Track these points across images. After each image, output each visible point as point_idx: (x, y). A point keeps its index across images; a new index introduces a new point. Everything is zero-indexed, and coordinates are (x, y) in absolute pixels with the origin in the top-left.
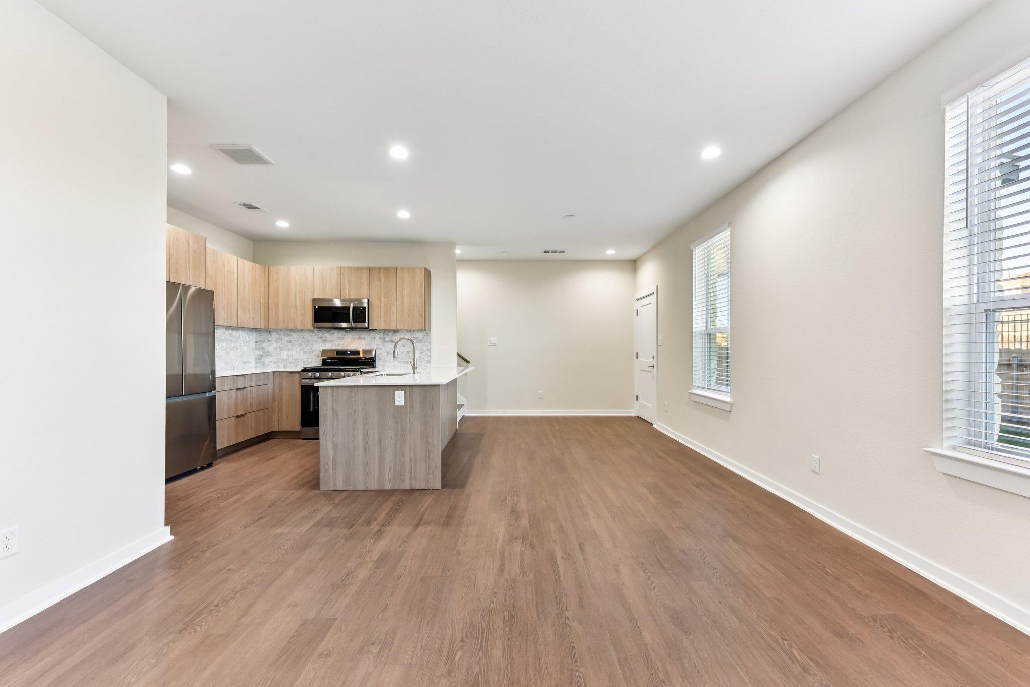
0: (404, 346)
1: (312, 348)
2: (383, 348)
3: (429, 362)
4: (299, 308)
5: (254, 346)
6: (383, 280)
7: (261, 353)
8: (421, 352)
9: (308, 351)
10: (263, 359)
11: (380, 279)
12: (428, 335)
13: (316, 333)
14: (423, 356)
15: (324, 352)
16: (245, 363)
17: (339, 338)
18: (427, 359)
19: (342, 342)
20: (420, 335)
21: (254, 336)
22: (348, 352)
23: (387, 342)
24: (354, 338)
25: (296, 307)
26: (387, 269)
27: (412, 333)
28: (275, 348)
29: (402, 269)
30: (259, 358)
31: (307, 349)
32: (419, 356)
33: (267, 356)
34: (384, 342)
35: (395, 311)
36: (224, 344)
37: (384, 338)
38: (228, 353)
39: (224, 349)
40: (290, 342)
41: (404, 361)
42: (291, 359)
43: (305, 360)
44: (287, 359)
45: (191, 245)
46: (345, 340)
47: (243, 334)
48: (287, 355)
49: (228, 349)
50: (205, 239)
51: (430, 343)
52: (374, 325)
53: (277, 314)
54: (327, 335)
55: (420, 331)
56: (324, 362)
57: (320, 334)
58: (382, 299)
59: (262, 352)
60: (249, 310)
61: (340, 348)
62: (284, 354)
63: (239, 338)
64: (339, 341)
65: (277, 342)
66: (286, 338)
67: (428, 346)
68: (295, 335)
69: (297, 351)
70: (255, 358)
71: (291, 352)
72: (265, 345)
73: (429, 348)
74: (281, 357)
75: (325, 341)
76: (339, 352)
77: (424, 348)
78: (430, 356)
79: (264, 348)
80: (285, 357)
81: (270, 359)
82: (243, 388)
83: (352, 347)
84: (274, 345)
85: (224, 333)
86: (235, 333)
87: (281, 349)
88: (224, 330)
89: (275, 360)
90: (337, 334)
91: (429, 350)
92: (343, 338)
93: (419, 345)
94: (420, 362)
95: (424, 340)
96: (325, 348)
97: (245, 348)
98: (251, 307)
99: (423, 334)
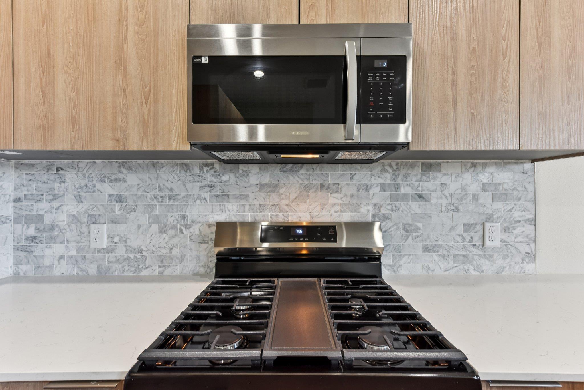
1: (184, 217)
2: (394, 215)
3: (532, 257)
4: (133, 67)
7: (31, 231)
8: (506, 230)
9: (174, 227)
10: (37, 250)
13: (197, 171)
14: (511, 239)
15: (220, 230)
17: (262, 187)
18: (524, 248)
20: (501, 176)
22: (300, 231)
23: (405, 198)
24: (307, 188)
32: (502, 241)
33: (52, 240)
34: (395, 198)
37: (397, 187)
40: (120, 199)
41: (455, 256)
42: (121, 250)
43: (164, 251)
44: (109, 250)
46: (281, 191)
48: (110, 237)
51: (533, 201)
54: (228, 177)
59: (37, 229)
64: (263, 194)
65: (80, 200)
66: (107, 188)
67: (527, 210)
69: (139, 227)
70: (16, 249)
71: (120, 229)
72: (43, 206)
73: (531, 216)
74: (93, 245)
75: (224, 196)
77: (517, 215)
78: (534, 240)
79: (40, 218)
80: (104, 244)
81: (59, 249)
84: (70, 207)
87: (93, 219)
89: (74, 253)
91: (533, 221)
92: (274, 188)
93: (498, 205)
94: (505, 257)
95: (515, 193)
96: (222, 218)
99: (510, 174)
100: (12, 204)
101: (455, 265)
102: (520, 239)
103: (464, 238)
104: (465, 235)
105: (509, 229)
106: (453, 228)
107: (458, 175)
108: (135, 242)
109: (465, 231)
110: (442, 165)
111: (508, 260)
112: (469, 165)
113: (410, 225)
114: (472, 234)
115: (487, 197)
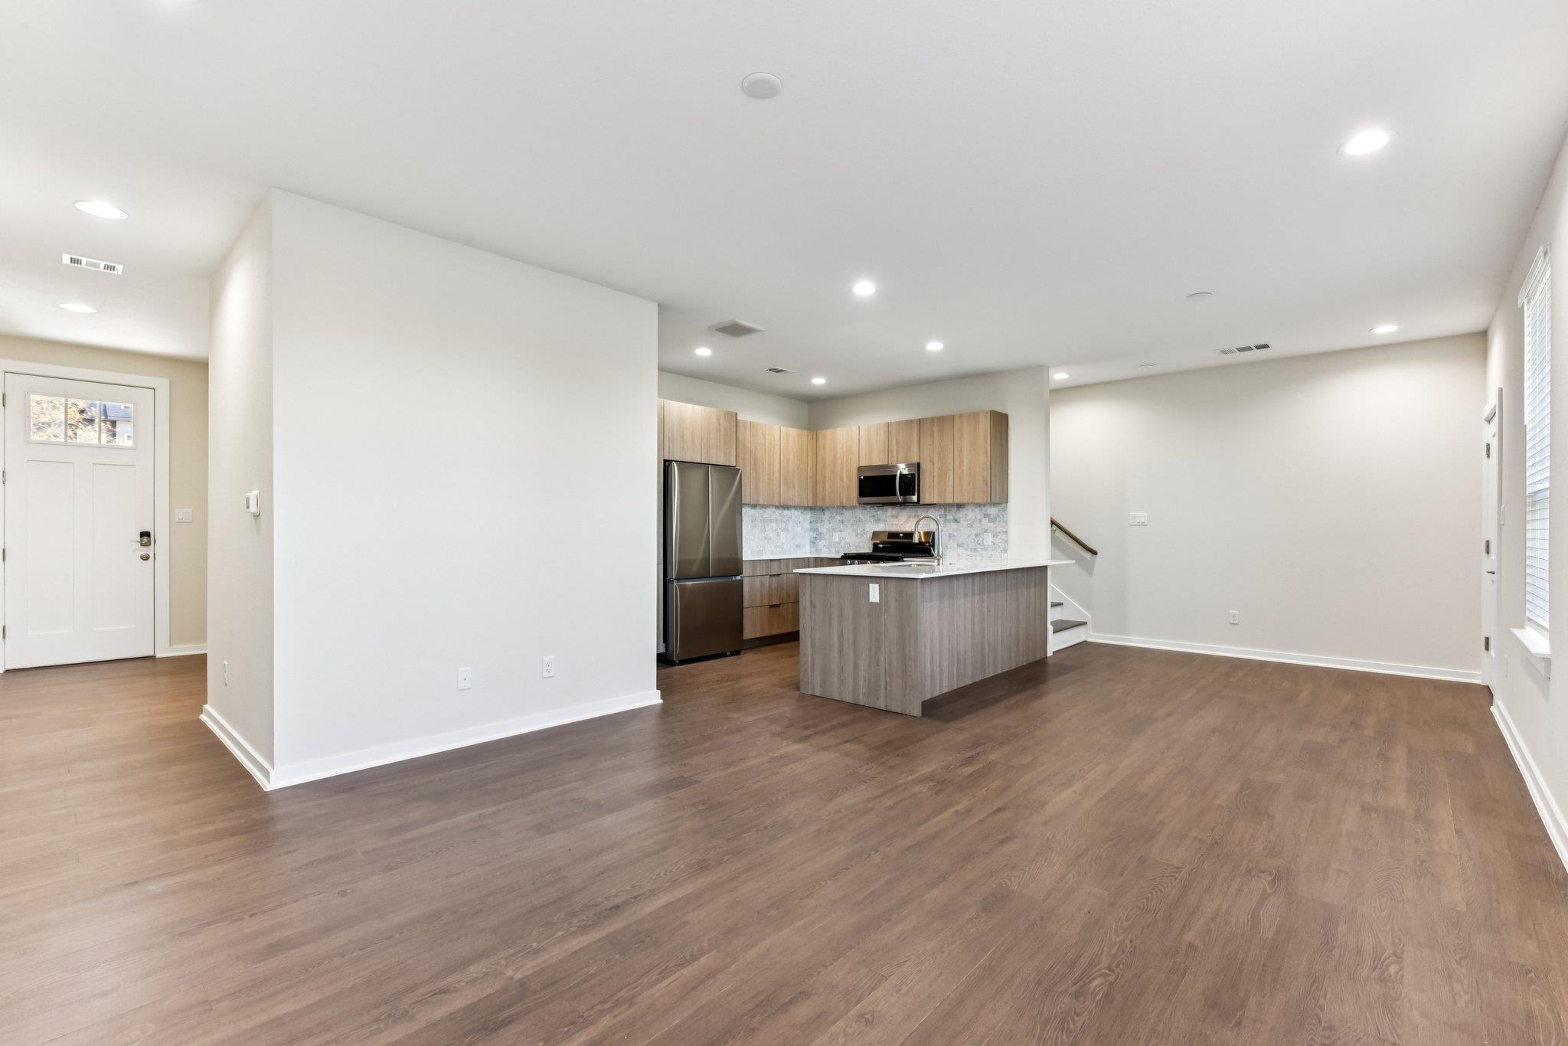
0: (972, 526)
1: (864, 530)
3: (1005, 550)
4: (845, 480)
5: (808, 526)
6: (936, 435)
7: (815, 535)
9: (860, 533)
10: (817, 543)
11: (932, 434)
12: (1005, 510)
13: (862, 510)
14: (997, 541)
15: (875, 534)
16: (798, 546)
17: (892, 516)
18: (1002, 546)
19: (895, 521)
20: (993, 511)
21: (808, 516)
22: (901, 535)
23: (949, 521)
24: (909, 517)
25: (842, 479)
26: (941, 420)
27: (982, 507)
28: (828, 530)
29: (961, 416)
30: (813, 541)
31: (860, 530)
33: (821, 539)
35: (952, 477)
36: (774, 525)
37: (946, 516)
38: (778, 535)
40: (843, 522)
41: (971, 549)
42: (843, 543)
44: (839, 543)
45: (722, 423)
46: (899, 518)
47: (795, 514)
50: (737, 414)
51: (1006, 522)
52: (926, 498)
53: (824, 487)
54: (880, 512)
55: (993, 504)
56: (875, 546)
57: (873, 512)
58: (936, 462)
60: (794, 485)
61: (894, 529)
62: (836, 537)
63: (790, 517)
64: (892, 519)
65: (829, 522)
66: (839, 518)
67: (1004, 527)
68: (847, 514)
69: (849, 533)
70: (810, 541)
71: (843, 534)
72: (818, 525)
73: (1005, 530)
74: (834, 540)
75: (878, 520)
76: (892, 535)
77: (999, 529)
78: (1006, 541)
79: (817, 530)
80: (837, 540)
81: (823, 542)
82: (779, 575)
83: (908, 527)
84: (827, 525)
85: (774, 512)
86: (786, 512)
87: (834, 530)
88: (773, 509)
89: (828, 544)
90: (891, 511)
91: (1006, 532)
92: (897, 517)
93: (991, 525)
94: (993, 550)
95: (998, 519)
96: (877, 530)
97: (798, 529)
98: (796, 481)
99: (997, 509)
100: (811, 526)
102: (999, 541)
104: (975, 539)
105: (994, 536)
106: (969, 536)
107: (972, 510)
108: (848, 540)
109: (975, 537)
111: (995, 551)
113: (951, 534)
114: (978, 538)
115: (985, 521)
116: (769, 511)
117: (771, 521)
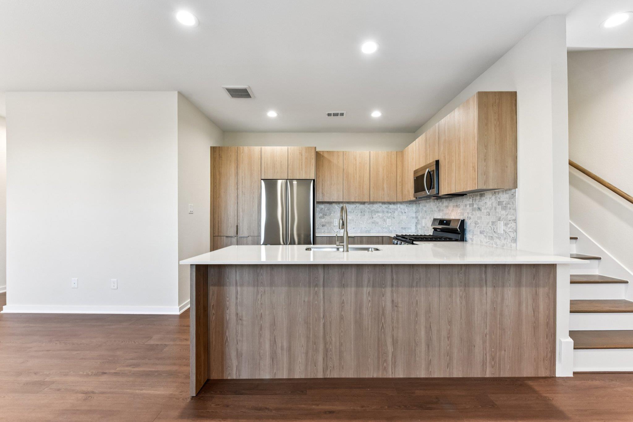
0: (489, 215)
1: (431, 217)
2: (472, 216)
3: (515, 240)
4: (411, 182)
12: (514, 196)
14: (508, 230)
15: (435, 221)
18: (512, 235)
19: (445, 211)
20: (504, 197)
22: (445, 222)
23: (475, 210)
27: (497, 195)
28: (421, 217)
32: (504, 231)
34: (473, 209)
36: (381, 215)
38: (385, 220)
39: (381, 218)
40: (426, 211)
45: (304, 154)
49: (385, 218)
50: (316, 148)
51: (515, 210)
53: (405, 188)
55: (506, 191)
59: (417, 220)
60: (383, 189)
61: (446, 217)
63: (397, 209)
65: (421, 212)
67: (513, 215)
71: (426, 221)
72: (418, 214)
73: (514, 218)
76: (441, 222)
77: (509, 217)
78: (516, 231)
79: (417, 217)
80: (424, 225)
85: (380, 206)
86: (392, 206)
88: (381, 205)
89: (421, 227)
91: (515, 221)
92: (448, 207)
93: (503, 212)
94: (505, 239)
95: (509, 206)
96: (437, 218)
97: (404, 217)
98: (385, 186)
99: (507, 196)
100: (414, 214)
101: (489, 241)
102: (510, 230)
103: (491, 228)
104: (492, 226)
105: (506, 224)
106: (488, 223)
107: (490, 197)
109: (492, 225)
110: (486, 194)
111: (506, 240)
112: (493, 192)
113: (476, 221)
114: (494, 226)
115: (499, 208)
116: (376, 206)
117: (378, 212)
